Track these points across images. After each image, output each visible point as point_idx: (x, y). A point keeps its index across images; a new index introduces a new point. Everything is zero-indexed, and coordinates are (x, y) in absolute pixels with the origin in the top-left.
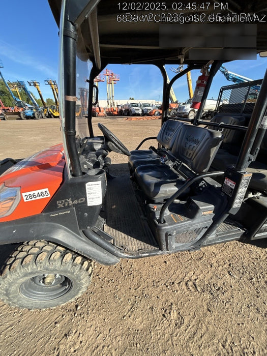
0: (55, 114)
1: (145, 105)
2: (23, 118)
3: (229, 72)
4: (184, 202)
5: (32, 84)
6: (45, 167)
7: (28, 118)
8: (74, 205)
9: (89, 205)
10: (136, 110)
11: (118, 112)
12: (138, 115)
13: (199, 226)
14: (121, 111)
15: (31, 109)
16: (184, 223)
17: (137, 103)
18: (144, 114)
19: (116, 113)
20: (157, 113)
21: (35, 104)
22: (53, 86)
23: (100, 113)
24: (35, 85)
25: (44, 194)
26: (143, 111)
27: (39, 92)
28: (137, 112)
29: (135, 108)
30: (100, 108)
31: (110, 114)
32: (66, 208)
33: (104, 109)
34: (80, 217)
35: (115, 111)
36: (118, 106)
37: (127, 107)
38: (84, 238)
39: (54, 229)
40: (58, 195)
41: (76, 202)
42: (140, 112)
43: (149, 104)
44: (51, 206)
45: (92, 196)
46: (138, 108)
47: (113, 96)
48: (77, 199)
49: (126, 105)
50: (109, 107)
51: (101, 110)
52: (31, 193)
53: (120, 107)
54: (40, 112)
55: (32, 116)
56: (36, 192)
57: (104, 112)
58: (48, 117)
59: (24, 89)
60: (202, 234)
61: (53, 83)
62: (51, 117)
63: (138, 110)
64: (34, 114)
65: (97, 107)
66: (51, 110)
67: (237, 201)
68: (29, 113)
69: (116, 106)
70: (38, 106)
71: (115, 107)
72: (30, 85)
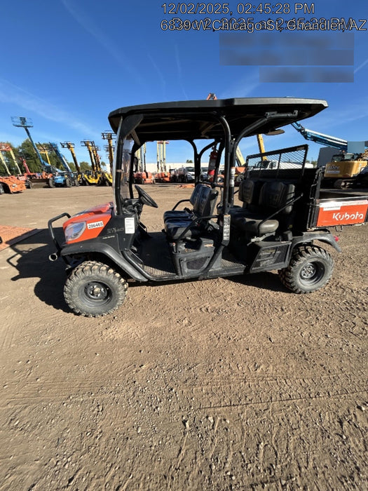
0: (90, 181)
1: (205, 170)
2: (51, 185)
3: (306, 130)
4: (194, 240)
5: (66, 146)
6: (99, 212)
7: (58, 185)
8: (117, 232)
9: (126, 233)
11: (170, 178)
13: (204, 256)
14: (174, 176)
15: (62, 175)
16: (194, 254)
19: (167, 179)
20: (219, 179)
21: (67, 168)
22: (91, 148)
23: (147, 179)
24: (69, 147)
25: (100, 224)
27: (73, 154)
29: (192, 173)
30: (147, 173)
31: (160, 180)
32: (112, 234)
33: (153, 174)
34: (121, 240)
35: (167, 177)
36: (170, 170)
37: (182, 172)
38: (122, 257)
39: (104, 247)
40: (108, 226)
41: (118, 230)
44: (104, 232)
45: (129, 227)
47: (164, 159)
48: (120, 228)
49: (180, 170)
50: (160, 172)
51: (149, 175)
52: (93, 224)
53: (173, 172)
54: (73, 179)
55: (63, 183)
56: (95, 223)
57: (153, 178)
58: (82, 185)
59: (57, 151)
60: (207, 262)
61: (90, 144)
62: (85, 185)
64: (65, 181)
65: (144, 173)
66: (86, 176)
67: (225, 235)
68: (60, 180)
69: (168, 171)
70: (70, 171)
71: (167, 173)
72: (63, 147)
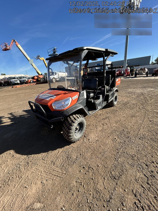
1: (20, 78)
10: (15, 81)
12: (18, 84)
17: (14, 77)
18: (22, 83)
20: (32, 81)
26: (20, 81)
28: (16, 82)
29: (14, 80)
42: (19, 82)
43: (23, 77)
46: (16, 80)
49: (4, 79)
63: (17, 81)
